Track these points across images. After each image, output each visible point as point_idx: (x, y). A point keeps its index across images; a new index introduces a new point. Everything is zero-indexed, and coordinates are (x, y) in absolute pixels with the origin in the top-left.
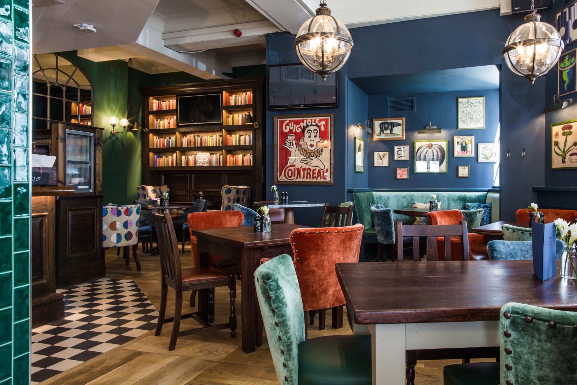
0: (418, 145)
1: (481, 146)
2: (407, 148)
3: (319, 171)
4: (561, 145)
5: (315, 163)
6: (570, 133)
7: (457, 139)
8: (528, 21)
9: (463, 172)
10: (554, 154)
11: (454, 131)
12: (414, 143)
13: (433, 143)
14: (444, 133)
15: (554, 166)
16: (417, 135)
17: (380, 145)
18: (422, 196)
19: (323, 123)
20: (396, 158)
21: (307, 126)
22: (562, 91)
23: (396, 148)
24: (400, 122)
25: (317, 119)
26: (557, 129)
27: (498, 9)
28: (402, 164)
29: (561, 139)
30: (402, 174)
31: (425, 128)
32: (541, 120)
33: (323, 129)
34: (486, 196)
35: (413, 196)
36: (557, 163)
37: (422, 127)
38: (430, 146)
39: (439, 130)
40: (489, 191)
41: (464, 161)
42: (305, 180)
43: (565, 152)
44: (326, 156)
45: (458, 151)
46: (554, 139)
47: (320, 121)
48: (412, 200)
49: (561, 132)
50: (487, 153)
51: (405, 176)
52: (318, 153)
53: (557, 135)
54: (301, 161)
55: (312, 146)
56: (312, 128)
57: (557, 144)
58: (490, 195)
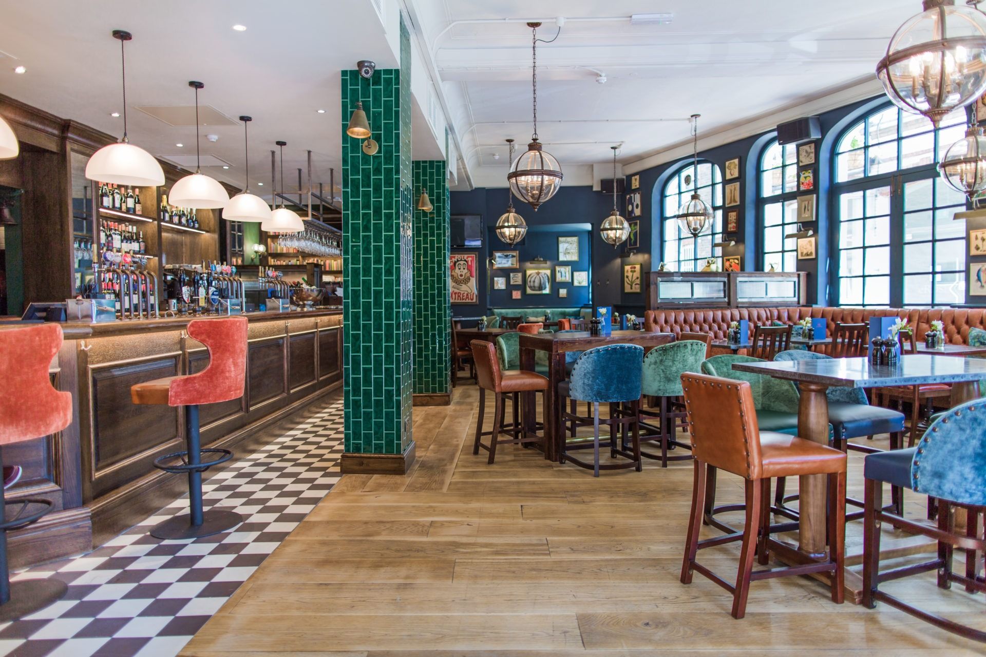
0: (529, 272)
1: (576, 274)
2: (520, 275)
3: (467, 295)
4: (630, 278)
5: (464, 288)
6: (635, 271)
7: (558, 268)
8: (612, 215)
9: (563, 292)
10: (626, 284)
11: (555, 262)
12: (525, 271)
13: (540, 271)
14: (549, 264)
15: (626, 291)
16: (528, 264)
17: (499, 272)
18: (533, 312)
19: (470, 259)
20: (512, 283)
21: (458, 261)
22: (630, 245)
23: (512, 275)
24: (514, 254)
25: (466, 256)
26: (627, 268)
27: (591, 187)
28: (516, 287)
29: (630, 274)
30: (516, 295)
31: (534, 260)
32: (618, 261)
33: (470, 263)
34: (579, 311)
35: (526, 312)
36: (628, 289)
37: (532, 259)
38: (538, 274)
39: (545, 261)
40: (582, 308)
41: (564, 285)
42: (456, 301)
43: (632, 282)
44: (473, 282)
45: (559, 278)
46: (626, 274)
47: (468, 257)
48: (526, 315)
49: (630, 270)
50: (580, 279)
51: (519, 297)
52: (466, 281)
53: (627, 271)
54: (453, 287)
55: (461, 275)
56: (462, 262)
57: (627, 277)
58: (583, 310)
